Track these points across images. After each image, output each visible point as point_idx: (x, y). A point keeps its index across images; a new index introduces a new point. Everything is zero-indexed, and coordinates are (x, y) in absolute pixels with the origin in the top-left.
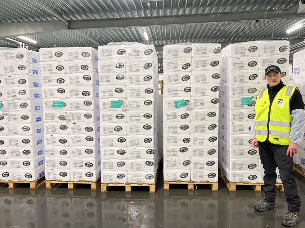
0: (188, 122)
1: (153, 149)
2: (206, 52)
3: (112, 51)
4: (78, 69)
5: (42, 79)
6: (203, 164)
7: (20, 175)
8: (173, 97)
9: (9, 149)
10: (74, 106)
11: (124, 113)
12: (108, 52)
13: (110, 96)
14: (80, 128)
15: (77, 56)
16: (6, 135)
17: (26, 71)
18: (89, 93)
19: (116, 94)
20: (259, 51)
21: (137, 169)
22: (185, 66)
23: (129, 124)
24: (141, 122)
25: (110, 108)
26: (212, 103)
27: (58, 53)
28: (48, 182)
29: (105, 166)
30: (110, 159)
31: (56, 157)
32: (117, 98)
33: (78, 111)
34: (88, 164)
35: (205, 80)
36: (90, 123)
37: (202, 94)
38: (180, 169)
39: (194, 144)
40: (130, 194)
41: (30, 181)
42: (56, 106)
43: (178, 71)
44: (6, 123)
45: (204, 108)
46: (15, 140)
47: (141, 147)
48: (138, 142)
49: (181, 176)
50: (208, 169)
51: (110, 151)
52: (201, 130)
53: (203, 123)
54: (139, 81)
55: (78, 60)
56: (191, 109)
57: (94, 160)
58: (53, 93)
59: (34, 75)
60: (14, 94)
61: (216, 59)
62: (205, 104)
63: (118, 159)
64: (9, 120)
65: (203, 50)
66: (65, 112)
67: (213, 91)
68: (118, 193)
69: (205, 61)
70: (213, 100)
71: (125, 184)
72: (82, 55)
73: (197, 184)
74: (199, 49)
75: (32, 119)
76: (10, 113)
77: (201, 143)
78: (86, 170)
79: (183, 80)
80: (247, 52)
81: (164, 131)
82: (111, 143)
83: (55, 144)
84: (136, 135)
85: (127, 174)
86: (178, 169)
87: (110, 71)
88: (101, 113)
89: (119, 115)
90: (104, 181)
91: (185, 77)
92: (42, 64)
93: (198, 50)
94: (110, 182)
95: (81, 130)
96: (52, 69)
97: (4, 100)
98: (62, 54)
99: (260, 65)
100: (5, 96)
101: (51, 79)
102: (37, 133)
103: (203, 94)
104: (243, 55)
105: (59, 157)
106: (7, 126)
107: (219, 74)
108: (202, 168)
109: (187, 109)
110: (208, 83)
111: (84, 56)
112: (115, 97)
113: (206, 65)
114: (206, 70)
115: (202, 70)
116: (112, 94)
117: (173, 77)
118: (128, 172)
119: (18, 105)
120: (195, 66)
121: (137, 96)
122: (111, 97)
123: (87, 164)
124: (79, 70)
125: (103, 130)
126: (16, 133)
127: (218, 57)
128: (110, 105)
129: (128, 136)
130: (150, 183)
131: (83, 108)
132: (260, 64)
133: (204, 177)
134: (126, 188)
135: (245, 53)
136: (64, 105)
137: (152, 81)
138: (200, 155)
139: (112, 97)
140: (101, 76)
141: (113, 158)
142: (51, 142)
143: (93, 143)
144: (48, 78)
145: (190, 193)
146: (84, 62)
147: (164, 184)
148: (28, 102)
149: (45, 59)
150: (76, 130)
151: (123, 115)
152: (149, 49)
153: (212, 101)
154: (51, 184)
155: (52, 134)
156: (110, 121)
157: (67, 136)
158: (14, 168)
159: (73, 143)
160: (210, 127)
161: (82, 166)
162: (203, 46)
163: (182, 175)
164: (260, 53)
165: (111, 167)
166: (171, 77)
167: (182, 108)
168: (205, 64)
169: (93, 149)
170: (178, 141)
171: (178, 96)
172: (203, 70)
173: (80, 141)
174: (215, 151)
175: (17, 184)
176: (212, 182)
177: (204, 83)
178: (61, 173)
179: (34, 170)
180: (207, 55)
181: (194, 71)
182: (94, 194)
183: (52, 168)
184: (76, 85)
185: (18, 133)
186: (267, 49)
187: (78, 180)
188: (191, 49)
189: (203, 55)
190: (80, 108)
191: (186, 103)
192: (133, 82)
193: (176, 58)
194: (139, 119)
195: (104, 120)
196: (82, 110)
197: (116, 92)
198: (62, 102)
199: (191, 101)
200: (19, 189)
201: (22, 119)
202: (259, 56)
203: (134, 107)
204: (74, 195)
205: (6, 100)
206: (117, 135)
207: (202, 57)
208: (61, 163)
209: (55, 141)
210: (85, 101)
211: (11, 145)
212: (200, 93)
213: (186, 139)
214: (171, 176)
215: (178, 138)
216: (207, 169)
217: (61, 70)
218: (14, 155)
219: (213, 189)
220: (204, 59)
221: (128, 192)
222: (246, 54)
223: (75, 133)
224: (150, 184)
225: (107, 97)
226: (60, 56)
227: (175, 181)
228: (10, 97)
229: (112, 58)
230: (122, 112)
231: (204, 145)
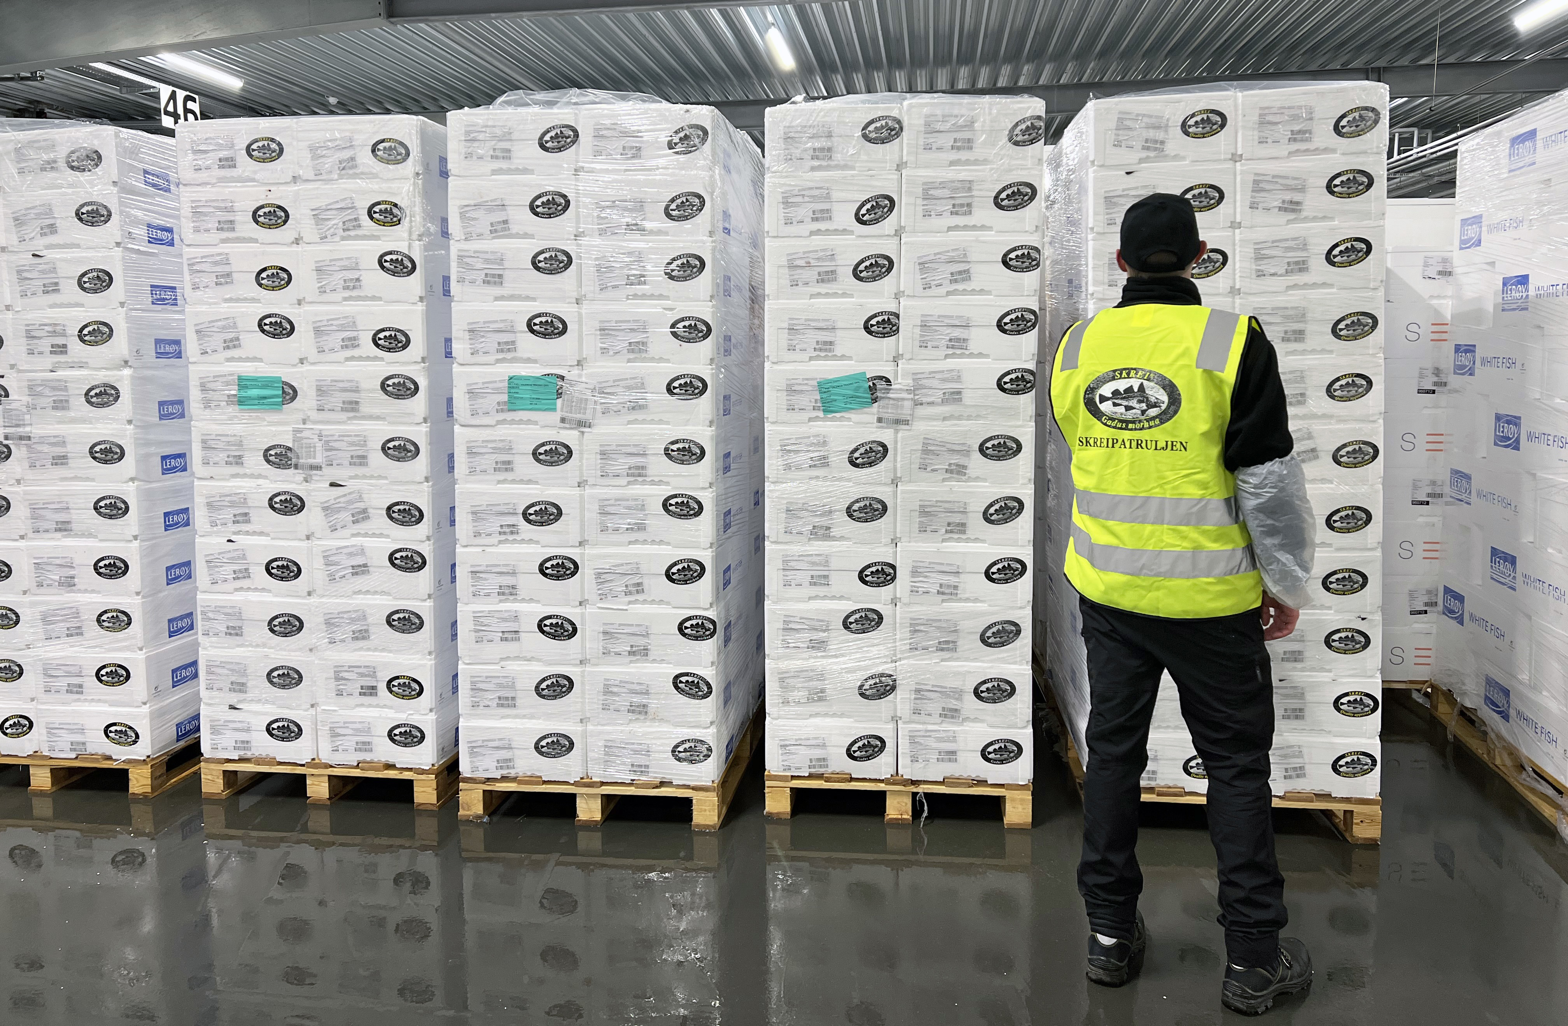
0: (885, 484)
1: (711, 614)
2: (969, 141)
3: (514, 137)
4: (356, 219)
5: (186, 268)
6: (958, 694)
7: (82, 731)
8: (811, 358)
9: (33, 604)
10: (337, 399)
11: (569, 437)
12: (494, 137)
13: (502, 351)
14: (361, 505)
15: (352, 159)
16: (22, 537)
17: (112, 229)
18: (406, 336)
19: (530, 344)
20: (1236, 133)
21: (633, 712)
22: (868, 206)
23: (597, 491)
24: (653, 483)
25: (502, 411)
26: (1003, 390)
27: (260, 144)
28: (212, 766)
29: (480, 694)
30: (502, 659)
31: (251, 645)
32: (535, 361)
33: (355, 427)
34: (401, 681)
35: (964, 275)
36: (413, 482)
37: (953, 347)
38: (842, 715)
39: (914, 591)
40: (599, 834)
41: (129, 761)
42: (250, 398)
43: (836, 232)
44: (18, 477)
45: (959, 418)
46: (58, 562)
47: (653, 602)
48: (636, 580)
49: (848, 750)
50: (982, 721)
51: (505, 620)
52: (949, 524)
53: (956, 489)
54: (641, 279)
55: (355, 176)
56: (897, 422)
57: (429, 662)
58: (238, 339)
59: (154, 249)
60: (60, 341)
61: (1019, 172)
62: (968, 398)
63: (539, 660)
64: (32, 466)
65: (959, 128)
66: (296, 431)
67: (1004, 331)
68: (539, 826)
69: (968, 186)
70: (1007, 379)
71: (576, 784)
72: (376, 156)
73: (927, 795)
74: (938, 126)
75: (143, 460)
76: (36, 431)
77: (949, 586)
78: (391, 713)
79: (860, 279)
80: (1176, 141)
81: (767, 525)
82: (508, 580)
83: (245, 583)
84: (630, 543)
85: (584, 735)
86: (834, 715)
87: (504, 229)
88: (461, 435)
89: (548, 448)
90: (475, 769)
91: (867, 263)
92: (186, 197)
93: (930, 129)
94: (505, 772)
95: (368, 518)
96: (232, 222)
97: (12, 367)
98: (281, 150)
99: (1238, 204)
100: (15, 347)
101: (227, 269)
102: (167, 527)
103: (958, 345)
104: (1152, 154)
105: (264, 645)
106: (26, 493)
107: (1037, 250)
108: (950, 714)
109: (880, 420)
110: (982, 292)
111: (381, 160)
112: (529, 360)
113: (969, 205)
114: (974, 228)
115: (950, 229)
116: (513, 342)
117: (813, 262)
118: (590, 727)
119: (77, 392)
120: (920, 209)
121: (632, 356)
122: (509, 356)
123: (395, 683)
124: (359, 226)
125: (470, 517)
126: (64, 528)
127: (1029, 163)
128: (505, 397)
129: (588, 551)
130: (692, 784)
131: (376, 411)
132: (1238, 197)
133: (961, 756)
134: (580, 804)
135: (1162, 142)
136: (290, 393)
137: (704, 282)
138: (942, 650)
139: (514, 360)
140: (460, 257)
141: (517, 658)
142: (227, 571)
143: (424, 579)
144: (216, 263)
145: (893, 838)
146: (384, 185)
147: (767, 790)
148: (123, 379)
149: (203, 176)
150: (345, 516)
151: (567, 447)
152: (691, 126)
153: (999, 380)
154: (230, 777)
155: (235, 533)
156: (502, 476)
157: (305, 544)
158: (57, 696)
159: (332, 578)
160: (992, 510)
161: (372, 691)
162: (956, 112)
163: (855, 748)
164: (1239, 145)
165: (507, 698)
166: (802, 263)
167: (854, 416)
168: (969, 200)
169: (425, 609)
170: (834, 578)
171: (835, 358)
172: (956, 228)
173: (363, 573)
174: (1018, 632)
175: (72, 771)
176: (1002, 786)
177: (964, 292)
178: (275, 726)
179: (146, 709)
180: (977, 152)
181: (914, 232)
182: (427, 828)
183: (233, 699)
184: (345, 299)
185: (74, 526)
186: (1276, 123)
187: (353, 758)
188: (899, 122)
189: (954, 156)
190: (365, 409)
191: (873, 389)
192: (614, 287)
193: (827, 168)
194: (643, 468)
195: (472, 471)
196: (371, 417)
197: (532, 331)
198: (278, 380)
199: (900, 381)
200: (77, 796)
201: (94, 458)
202: (1235, 158)
203: (620, 407)
204: (334, 831)
205: (19, 371)
206: (537, 542)
207: (952, 163)
208: (275, 674)
209: (247, 570)
210: (388, 378)
211: (40, 585)
212: (944, 343)
213: (874, 569)
214: (802, 750)
215: (834, 564)
216: (976, 720)
217: (277, 226)
218: (54, 635)
219: (1007, 820)
220: (963, 176)
221: (589, 826)
222: (1171, 148)
223: (340, 533)
224: (694, 788)
225: (491, 358)
226: (272, 159)
227: (820, 776)
228: (41, 353)
229: (513, 167)
230: (561, 431)
231: (960, 600)
